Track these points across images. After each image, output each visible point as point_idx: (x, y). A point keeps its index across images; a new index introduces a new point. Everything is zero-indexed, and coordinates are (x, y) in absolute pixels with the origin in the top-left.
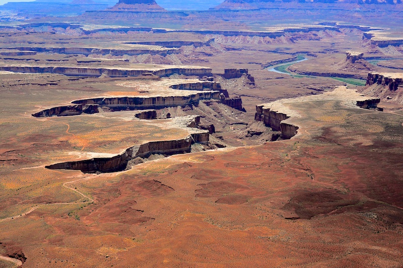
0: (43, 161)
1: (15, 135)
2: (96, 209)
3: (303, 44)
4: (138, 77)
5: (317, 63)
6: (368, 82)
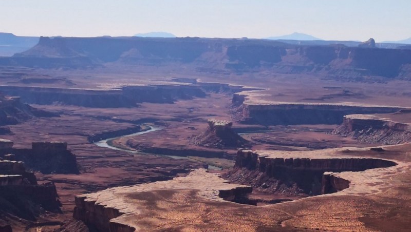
6: (237, 164)
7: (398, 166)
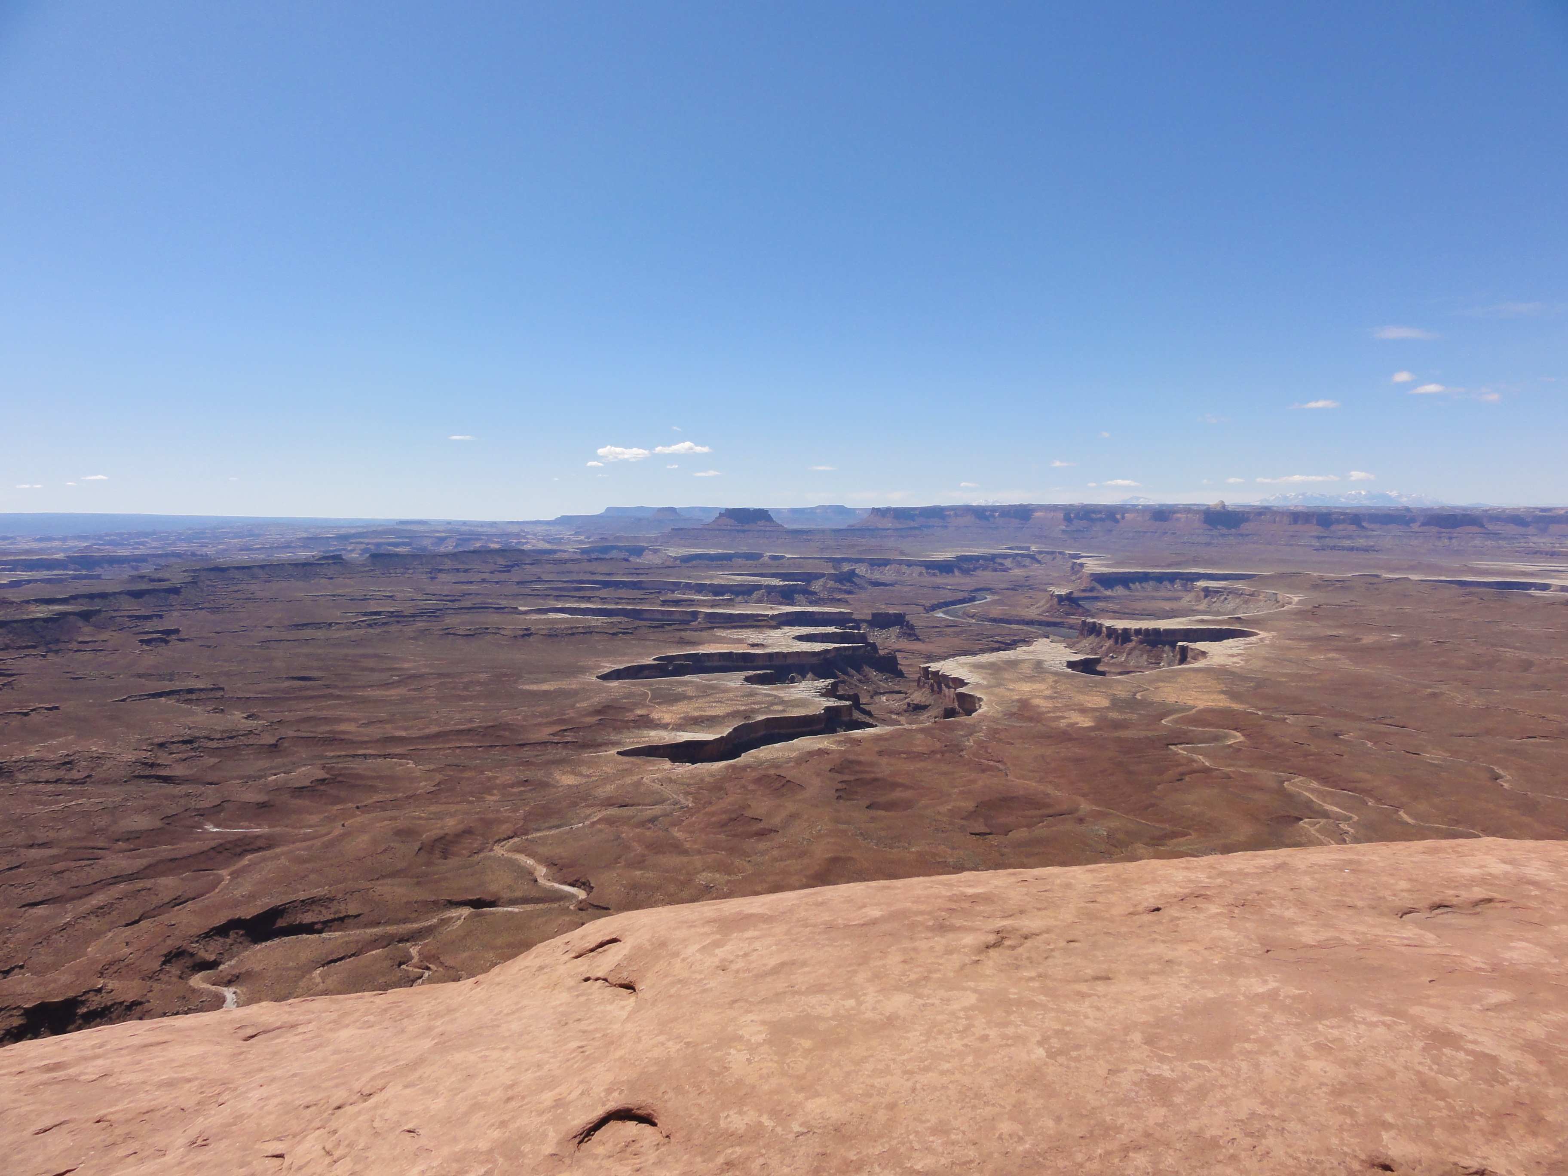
0: (614, 744)
1: (572, 706)
2: (692, 815)
3: (985, 577)
4: (747, 624)
5: (1005, 605)
6: (1082, 634)
7: (1259, 636)
